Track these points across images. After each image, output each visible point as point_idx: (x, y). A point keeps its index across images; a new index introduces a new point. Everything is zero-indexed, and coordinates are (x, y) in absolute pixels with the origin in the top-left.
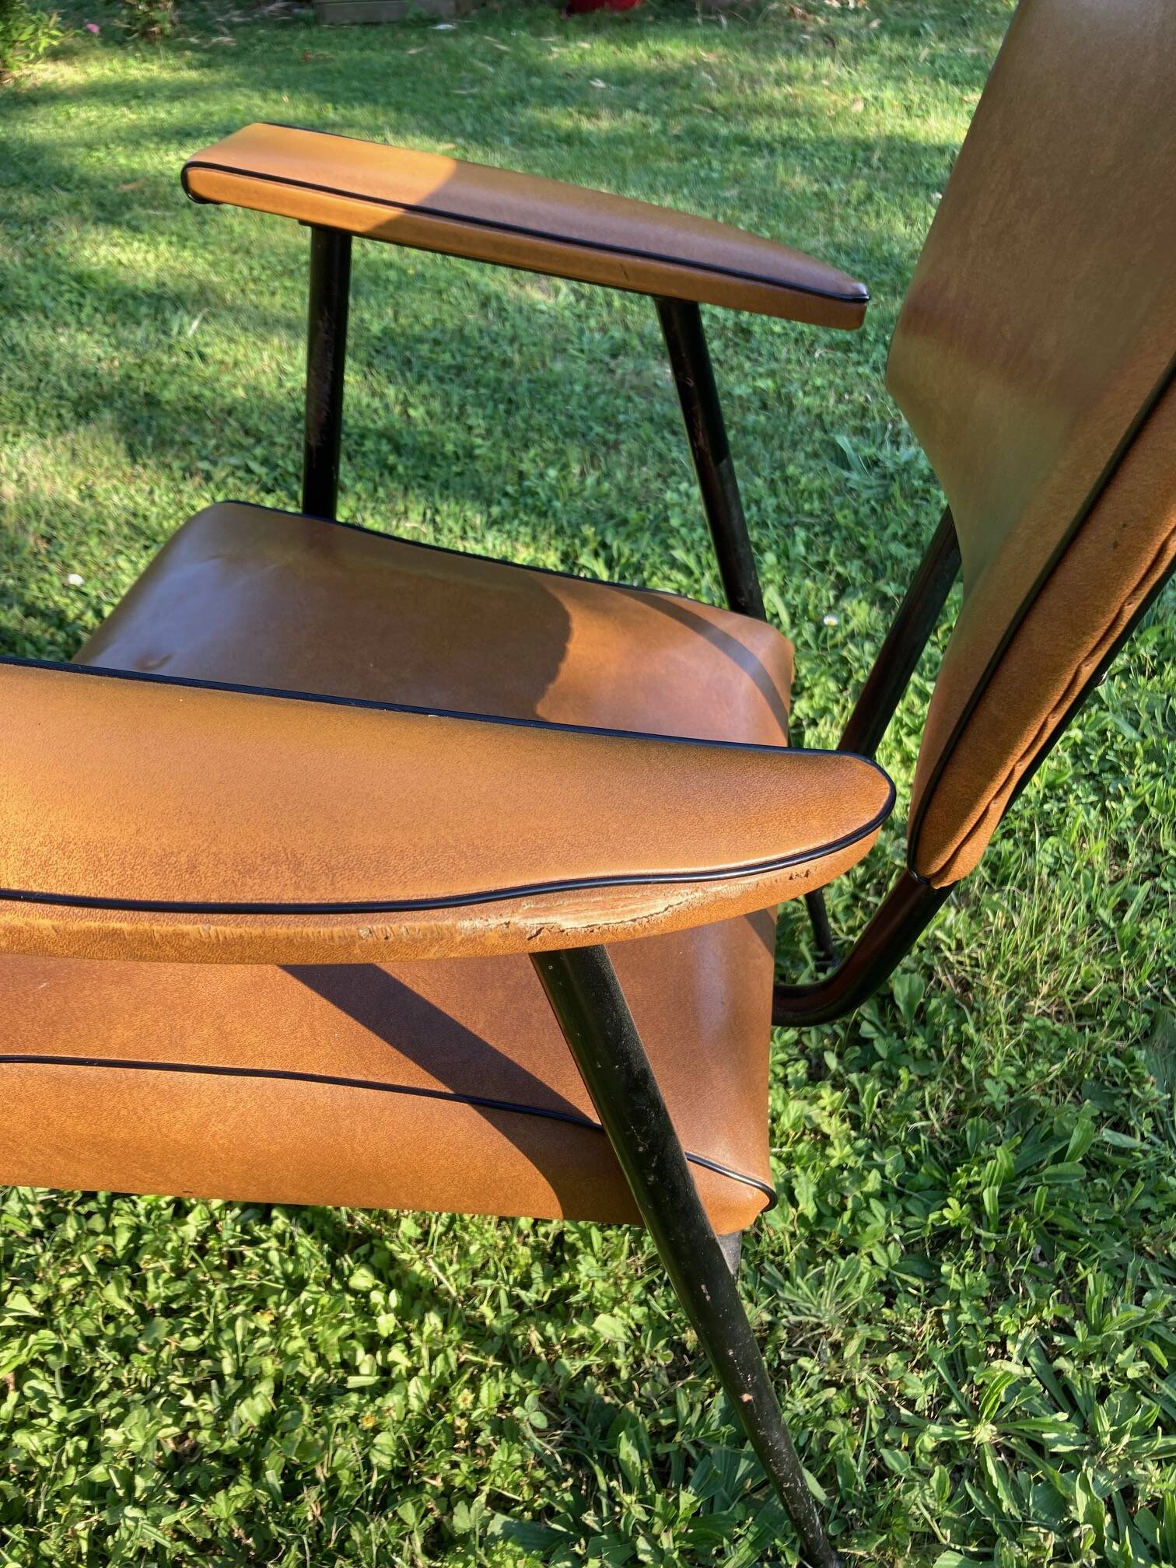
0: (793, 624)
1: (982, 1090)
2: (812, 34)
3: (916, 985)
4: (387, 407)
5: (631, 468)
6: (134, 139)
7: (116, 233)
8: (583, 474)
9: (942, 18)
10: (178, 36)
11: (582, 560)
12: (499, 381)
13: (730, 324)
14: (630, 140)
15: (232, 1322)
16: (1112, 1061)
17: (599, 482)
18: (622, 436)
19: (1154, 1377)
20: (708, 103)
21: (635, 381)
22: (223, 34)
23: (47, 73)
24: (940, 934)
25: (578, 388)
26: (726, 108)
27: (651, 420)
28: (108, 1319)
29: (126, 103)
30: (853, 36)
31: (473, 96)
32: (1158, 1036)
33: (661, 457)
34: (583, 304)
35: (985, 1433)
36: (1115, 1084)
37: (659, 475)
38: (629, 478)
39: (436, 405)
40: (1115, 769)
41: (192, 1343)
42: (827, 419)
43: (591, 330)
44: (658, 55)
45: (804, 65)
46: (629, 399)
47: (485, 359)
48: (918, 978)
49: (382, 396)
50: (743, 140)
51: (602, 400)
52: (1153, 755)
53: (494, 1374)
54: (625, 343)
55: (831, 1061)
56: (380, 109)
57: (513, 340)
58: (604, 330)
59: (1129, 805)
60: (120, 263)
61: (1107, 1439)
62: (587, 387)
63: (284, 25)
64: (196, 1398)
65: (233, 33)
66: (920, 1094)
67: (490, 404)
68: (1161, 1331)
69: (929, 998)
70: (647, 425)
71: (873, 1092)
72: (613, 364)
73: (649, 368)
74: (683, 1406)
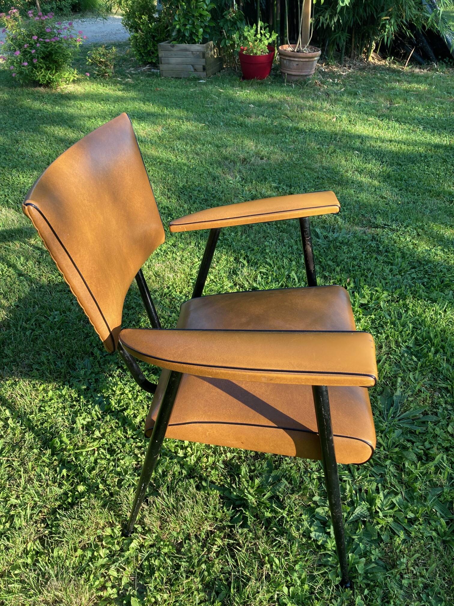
0: (299, 281)
2: (322, 92)
6: (103, 115)
8: (242, 235)
9: (365, 89)
10: (114, 77)
11: (240, 260)
14: (260, 126)
17: (246, 238)
20: (286, 115)
22: (128, 78)
23: (71, 88)
26: (292, 117)
28: (119, 439)
29: (99, 102)
30: (335, 94)
31: (211, 108)
32: (384, 393)
38: (255, 237)
40: (382, 326)
41: (139, 444)
42: (314, 223)
44: (272, 97)
45: (318, 104)
47: (214, 197)
49: (183, 207)
50: (297, 129)
52: (393, 323)
53: (212, 456)
54: (256, 196)
56: (181, 110)
57: (222, 192)
58: (250, 191)
59: (384, 336)
61: (356, 477)
63: (149, 76)
65: (132, 78)
74: (257, 465)
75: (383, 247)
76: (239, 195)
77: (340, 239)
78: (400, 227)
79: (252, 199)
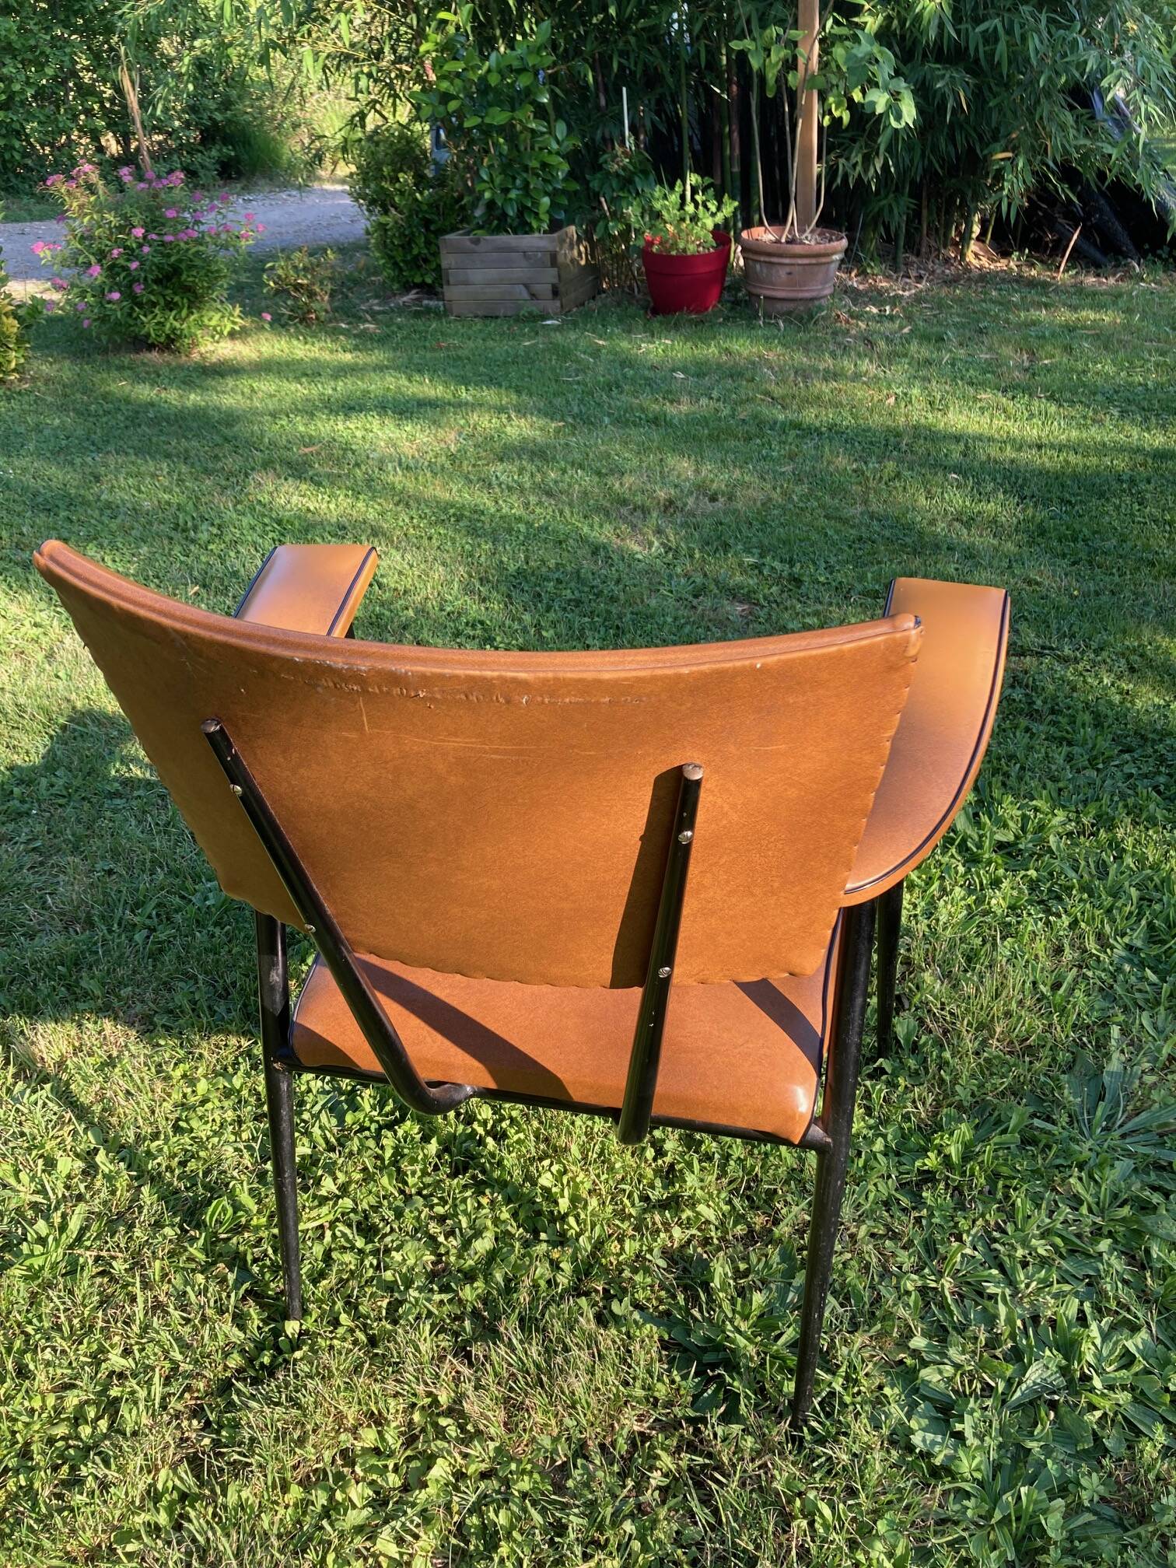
1: (954, 1093)
2: (855, 338)
3: (911, 1028)
4: (525, 630)
6: (309, 410)
7: (304, 487)
9: (963, 326)
10: (331, 321)
12: (609, 612)
13: (785, 574)
14: (703, 423)
15: (464, 1201)
16: (1043, 1079)
19: (1056, 1258)
20: (769, 394)
21: (712, 615)
22: (367, 321)
23: (228, 350)
25: (669, 620)
26: (783, 399)
28: (385, 1197)
29: (297, 379)
30: (889, 340)
31: (579, 383)
32: (1077, 1068)
34: (670, 555)
35: (947, 1283)
36: (1044, 1095)
39: (562, 628)
40: (1059, 898)
41: (439, 1210)
43: (678, 576)
44: (728, 352)
45: (847, 364)
46: (708, 629)
48: (913, 1024)
49: (520, 620)
50: (797, 426)
53: (632, 1237)
54: (704, 587)
56: (503, 391)
57: (618, 581)
59: (1066, 921)
60: (309, 510)
61: (1023, 1286)
62: (675, 619)
63: (417, 315)
64: (446, 1238)
65: (376, 322)
66: (912, 1094)
67: (602, 630)
69: (920, 1036)
71: (881, 1090)
72: (695, 602)
74: (754, 1259)
75: (1045, 702)
76: (661, 588)
78: (1083, 653)
79: (696, 596)
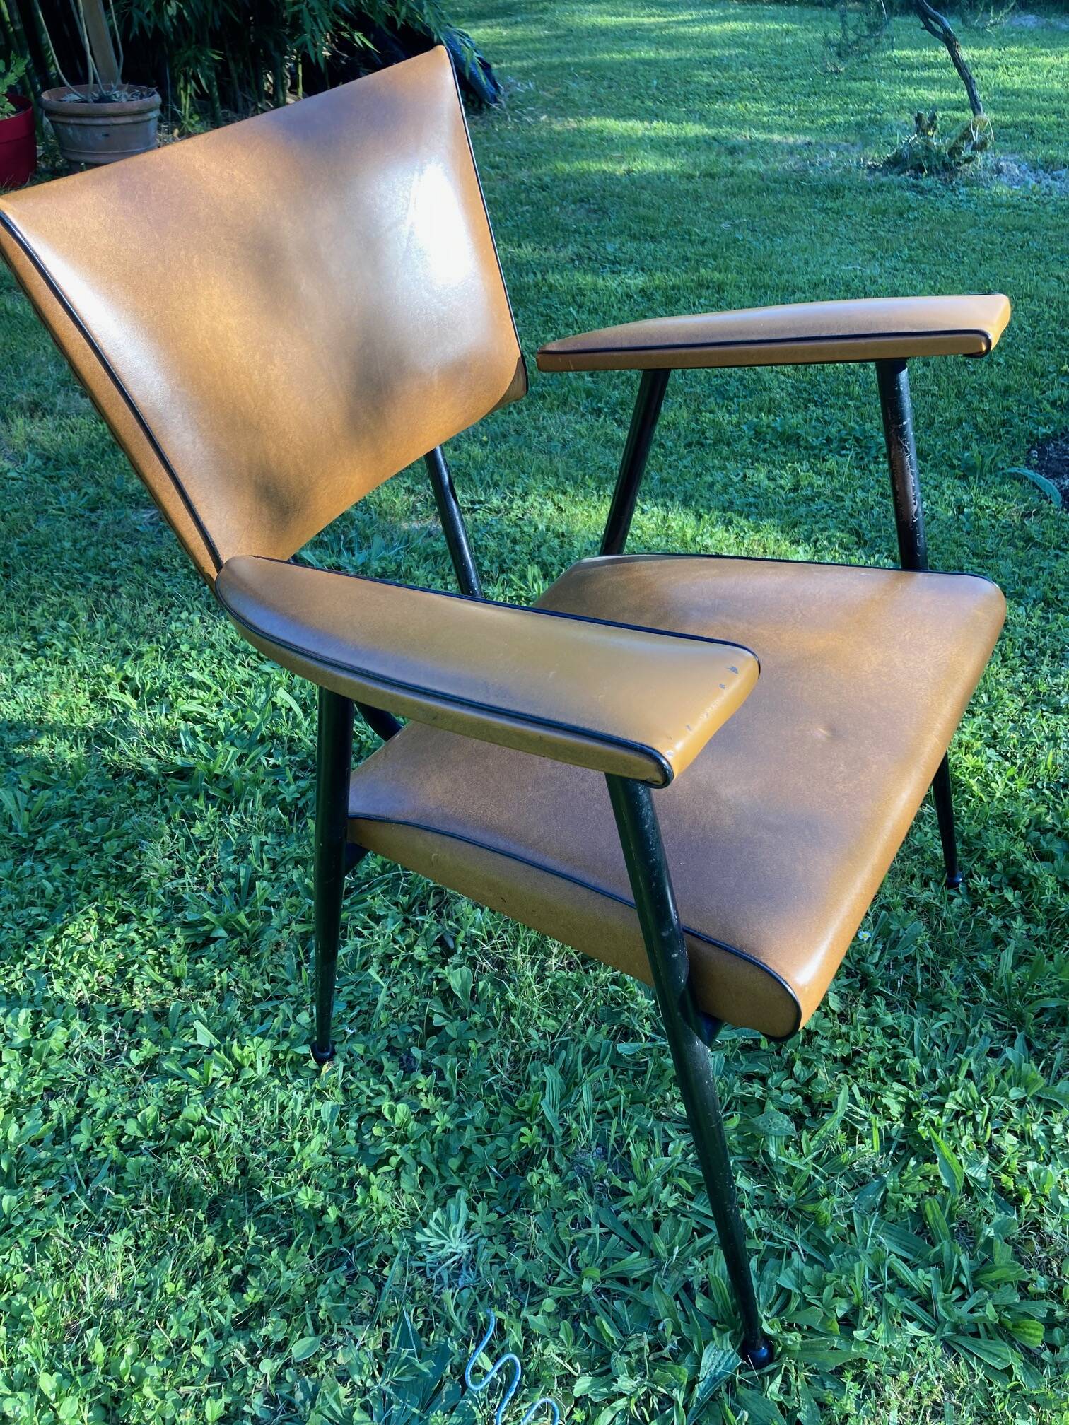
3: (465, 976)
5: (134, 608)
8: (90, 618)
11: (109, 696)
16: (611, 988)
17: (107, 624)
18: (118, 582)
19: (686, 1201)
21: (117, 529)
24: (474, 931)
25: (67, 545)
27: (140, 562)
33: (158, 594)
35: (588, 1285)
36: (618, 1004)
37: (161, 609)
38: (135, 616)
43: (65, 490)
46: (116, 547)
48: (465, 970)
51: (92, 552)
54: (100, 498)
55: (416, 1052)
61: (665, 1255)
62: (75, 542)
66: (487, 1057)
68: (684, 1168)
69: (476, 981)
70: (137, 567)
71: (453, 1066)
72: (93, 518)
73: (127, 517)
75: (492, 562)
76: (49, 508)
77: (375, 565)
78: (511, 501)
79: (93, 510)
